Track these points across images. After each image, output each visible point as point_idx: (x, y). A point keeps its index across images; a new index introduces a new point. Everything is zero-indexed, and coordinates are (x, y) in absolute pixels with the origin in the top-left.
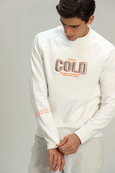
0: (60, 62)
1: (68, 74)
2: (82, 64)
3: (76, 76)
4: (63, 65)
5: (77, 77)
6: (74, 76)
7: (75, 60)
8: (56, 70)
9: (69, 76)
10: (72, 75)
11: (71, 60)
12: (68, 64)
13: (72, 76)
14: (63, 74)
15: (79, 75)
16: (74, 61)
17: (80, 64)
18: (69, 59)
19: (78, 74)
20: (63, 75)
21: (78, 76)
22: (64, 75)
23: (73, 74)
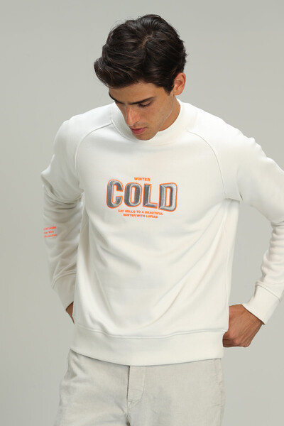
0: (115, 187)
1: (136, 213)
2: (166, 188)
3: (154, 215)
4: (122, 194)
5: (157, 217)
6: (149, 216)
7: (149, 179)
8: (110, 204)
9: (138, 216)
10: (144, 214)
11: (141, 179)
12: (134, 189)
13: (144, 216)
14: (124, 213)
15: (161, 214)
16: (147, 182)
17: (161, 188)
18: (136, 179)
19: (157, 210)
20: (124, 215)
21: (158, 215)
22: (128, 214)
23: (146, 212)
